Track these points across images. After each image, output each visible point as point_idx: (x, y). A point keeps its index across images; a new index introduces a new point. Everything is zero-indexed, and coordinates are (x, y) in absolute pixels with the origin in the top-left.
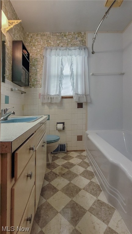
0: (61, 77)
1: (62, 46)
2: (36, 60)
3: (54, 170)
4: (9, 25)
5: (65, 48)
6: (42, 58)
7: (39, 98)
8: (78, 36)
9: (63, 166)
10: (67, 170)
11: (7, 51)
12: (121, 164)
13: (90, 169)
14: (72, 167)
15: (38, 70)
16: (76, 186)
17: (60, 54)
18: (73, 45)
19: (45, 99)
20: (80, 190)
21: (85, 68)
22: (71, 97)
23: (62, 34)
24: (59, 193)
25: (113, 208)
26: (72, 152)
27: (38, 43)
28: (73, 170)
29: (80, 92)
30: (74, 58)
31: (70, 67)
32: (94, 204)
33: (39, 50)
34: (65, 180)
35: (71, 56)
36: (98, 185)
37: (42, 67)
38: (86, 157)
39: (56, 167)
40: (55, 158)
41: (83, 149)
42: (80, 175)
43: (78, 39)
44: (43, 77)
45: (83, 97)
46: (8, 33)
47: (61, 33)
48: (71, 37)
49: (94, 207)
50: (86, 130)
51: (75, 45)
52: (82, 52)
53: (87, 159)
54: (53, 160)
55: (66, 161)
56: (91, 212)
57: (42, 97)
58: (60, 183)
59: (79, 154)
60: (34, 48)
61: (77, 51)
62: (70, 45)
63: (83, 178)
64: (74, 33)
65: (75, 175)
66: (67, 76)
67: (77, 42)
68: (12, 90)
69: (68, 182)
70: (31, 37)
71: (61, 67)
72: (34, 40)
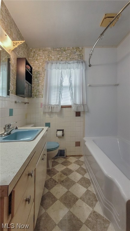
0: (61, 88)
1: (62, 60)
2: (38, 72)
3: (53, 177)
4: (14, 45)
5: (64, 62)
6: (43, 71)
7: (41, 107)
8: (76, 51)
9: (62, 172)
10: (65, 177)
11: (11, 68)
12: (116, 180)
13: (87, 176)
14: (70, 174)
15: (40, 82)
16: (73, 195)
17: (60, 67)
18: (72, 59)
19: (46, 108)
20: (77, 199)
21: (82, 80)
22: (70, 107)
23: (62, 49)
24: (58, 202)
25: (108, 220)
26: (71, 157)
27: (40, 58)
28: (71, 176)
29: (78, 102)
30: (73, 71)
31: (69, 78)
32: (90, 217)
33: (41, 63)
34: (64, 187)
35: (70, 69)
36: (94, 194)
37: (44, 79)
38: (83, 162)
39: (56, 174)
40: (54, 164)
41: (81, 154)
42: (77, 182)
43: (76, 54)
44: (44, 88)
45: (81, 107)
46: (13, 52)
47: (60, 48)
48: (70, 51)
49: (90, 219)
50: (84, 136)
51: (73, 59)
52: (80, 65)
53: (84, 165)
54: (53, 166)
55: (65, 167)
56: (87, 226)
57: (43, 106)
58: (59, 191)
59: (77, 159)
60: (37, 62)
61: (75, 65)
62: (68, 59)
63: (80, 186)
64: (73, 48)
65: (73, 183)
66: (66, 87)
67: (75, 57)
68: (16, 102)
69: (66, 190)
70: (34, 52)
71: (61, 79)
72: (36, 55)
